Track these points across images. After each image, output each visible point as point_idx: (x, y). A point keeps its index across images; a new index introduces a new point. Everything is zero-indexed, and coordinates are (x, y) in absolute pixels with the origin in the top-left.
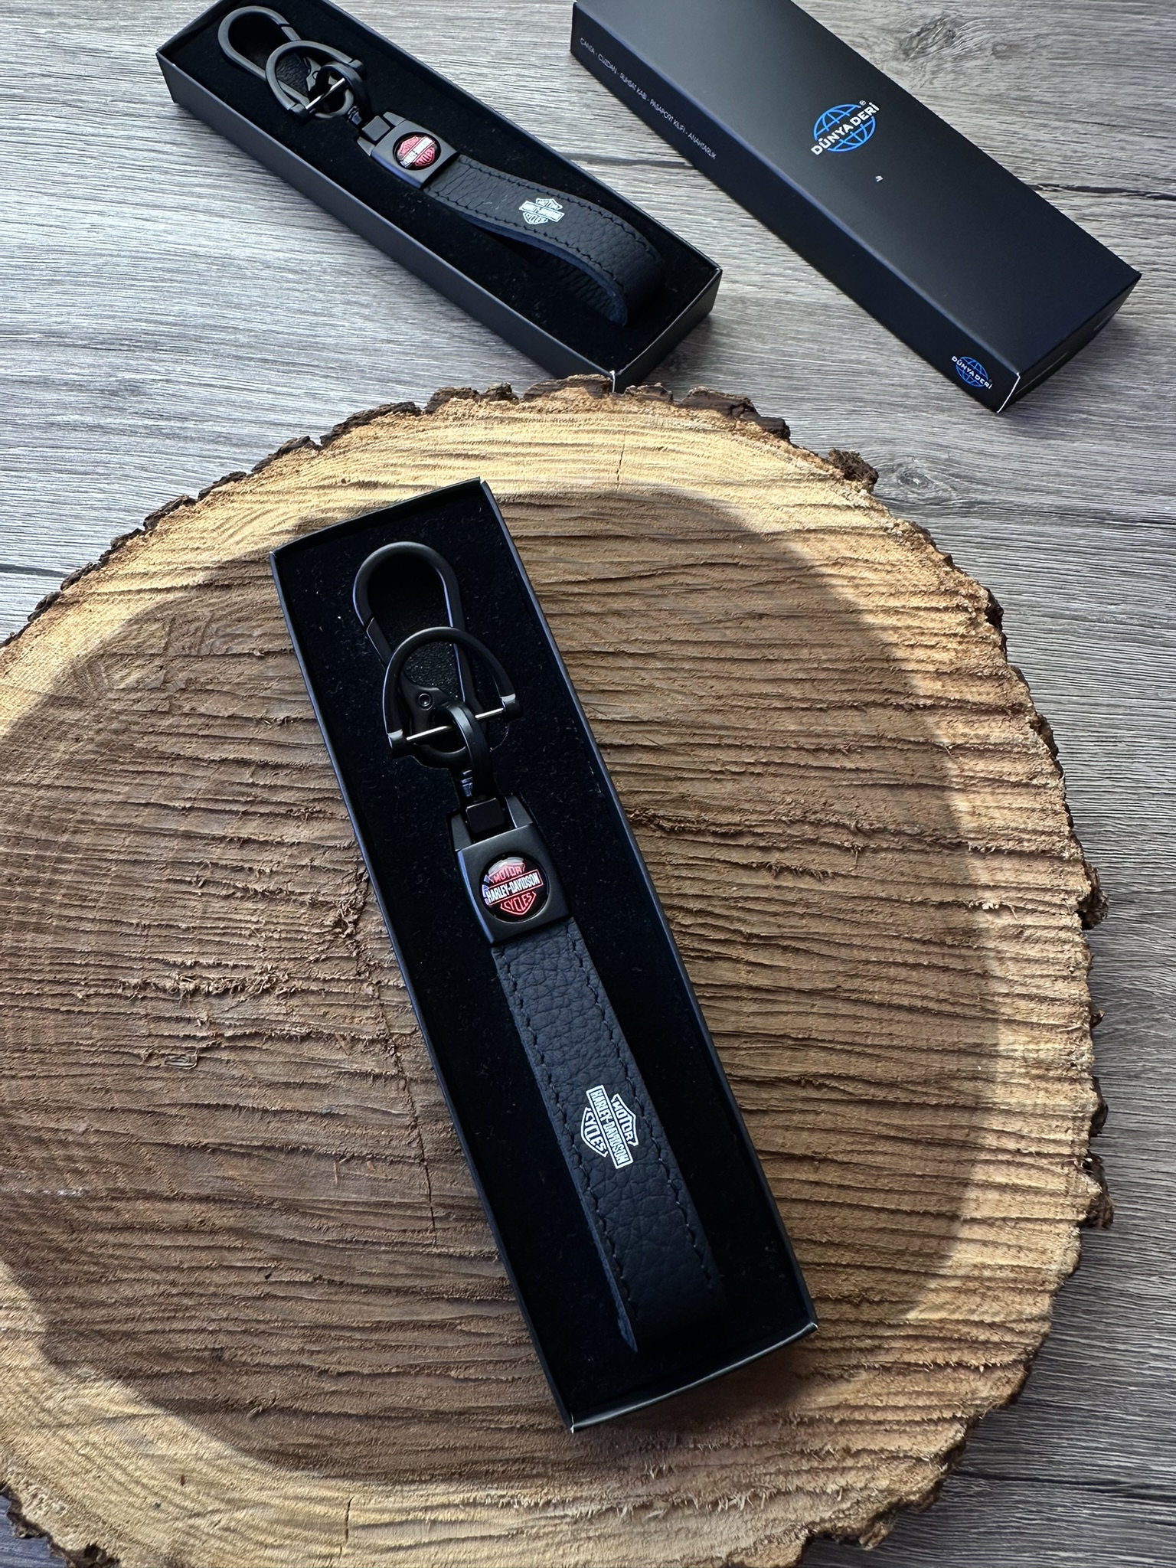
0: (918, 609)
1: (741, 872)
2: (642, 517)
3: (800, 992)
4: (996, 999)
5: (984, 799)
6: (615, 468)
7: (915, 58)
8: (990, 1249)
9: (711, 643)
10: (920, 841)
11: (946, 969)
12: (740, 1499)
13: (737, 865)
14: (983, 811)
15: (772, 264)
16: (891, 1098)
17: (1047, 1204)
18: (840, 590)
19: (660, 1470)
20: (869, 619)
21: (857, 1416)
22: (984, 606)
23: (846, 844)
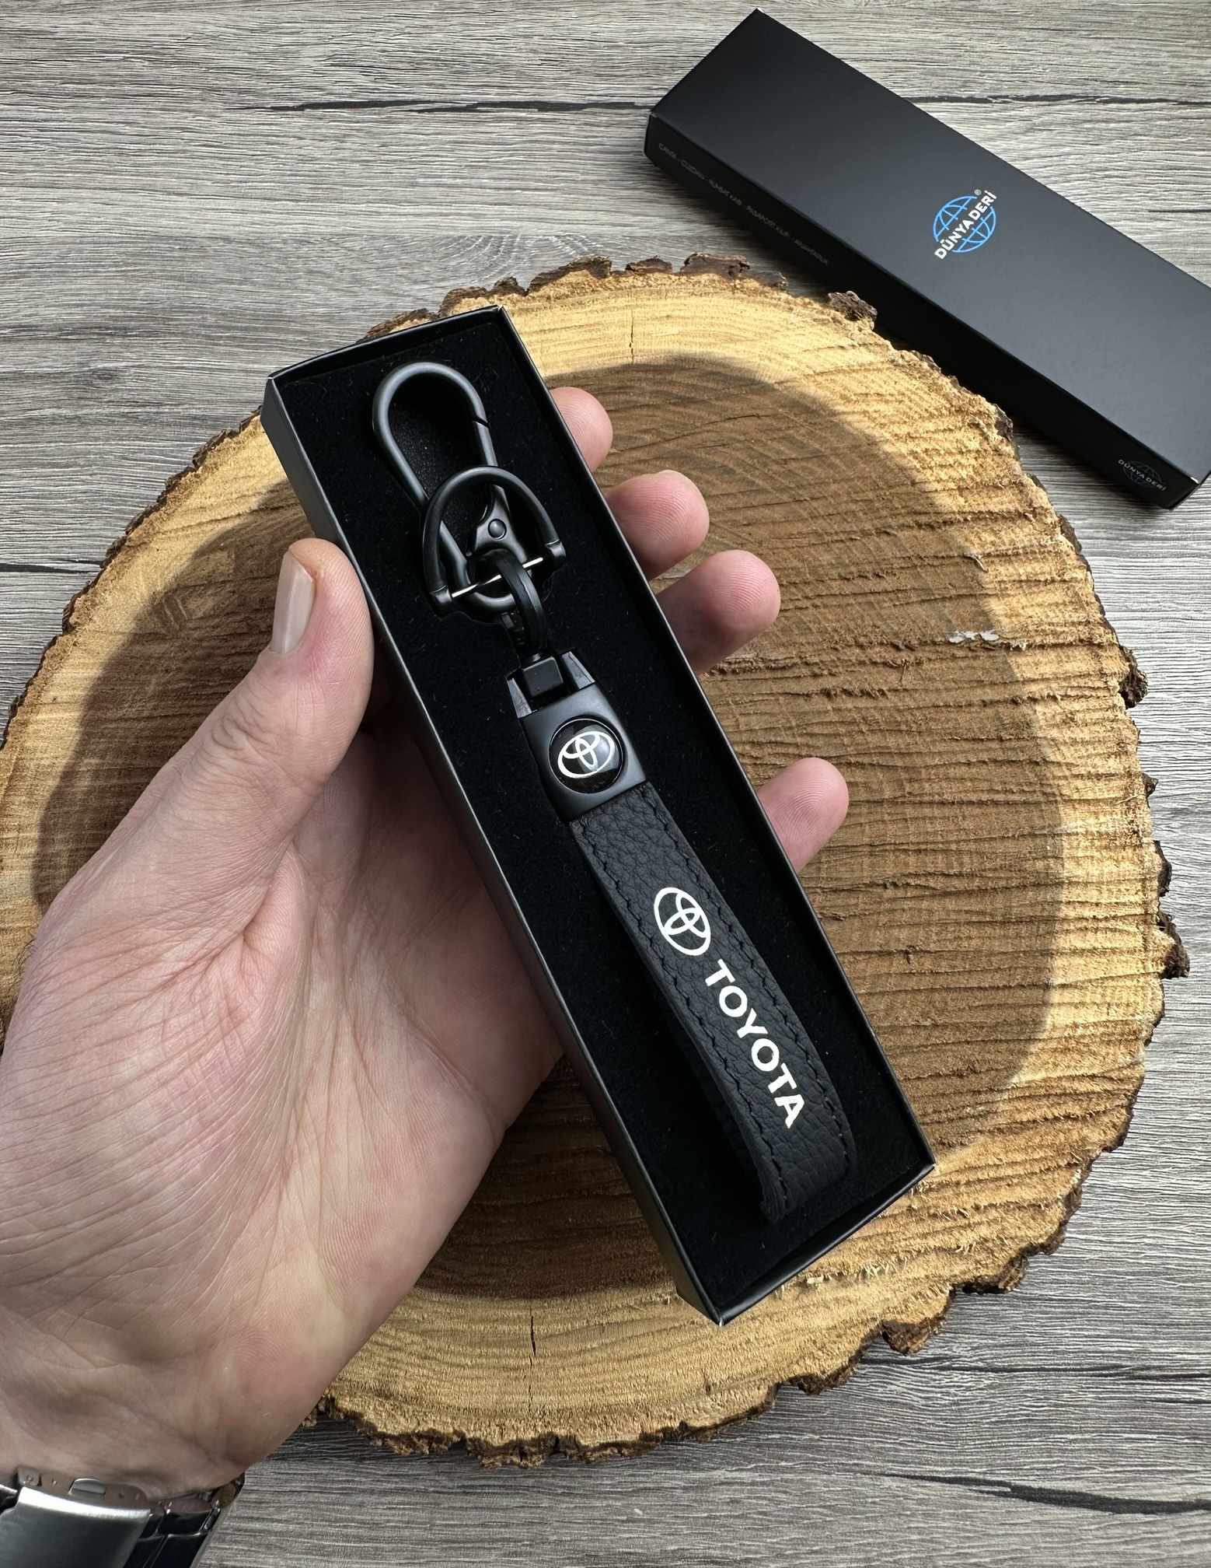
0: (932, 432)
1: (801, 701)
2: (659, 383)
3: (873, 802)
4: (1056, 782)
5: (1019, 600)
6: (627, 342)
8: (1083, 1011)
9: (742, 492)
10: (964, 649)
11: (1005, 762)
12: (885, 1263)
13: (798, 695)
14: (1021, 611)
16: (971, 886)
17: (1127, 962)
18: (856, 425)
20: (887, 448)
21: (980, 1176)
22: (993, 421)
23: (899, 662)
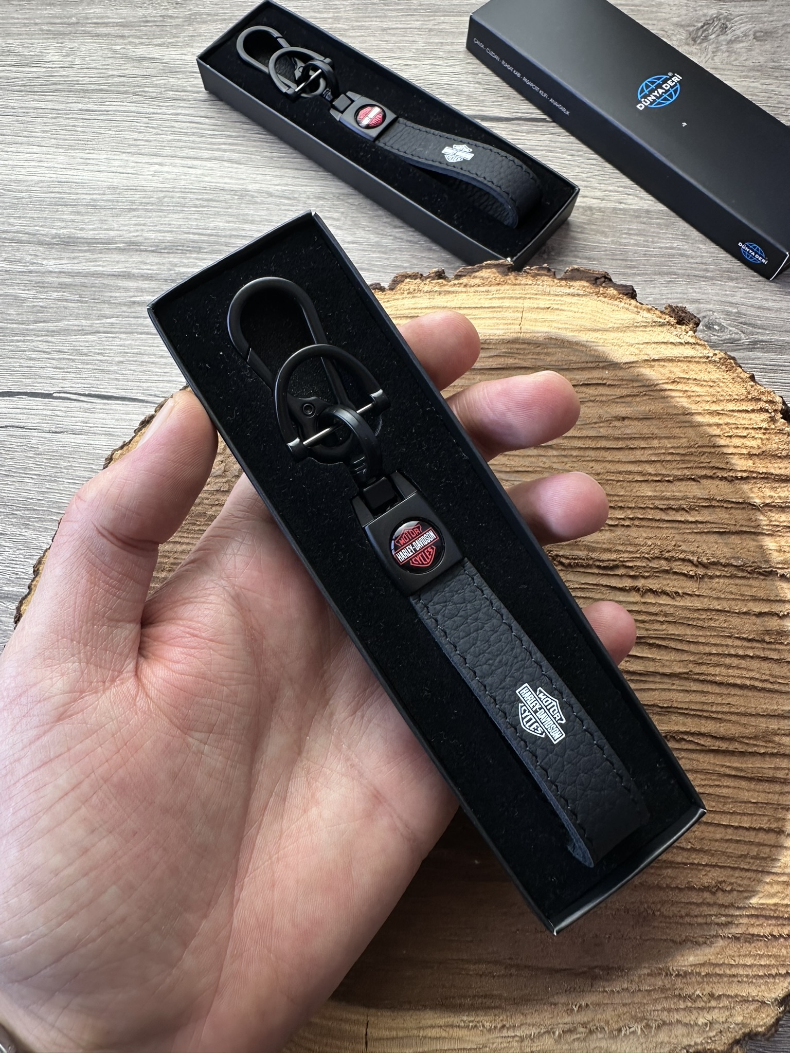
0: (733, 411)
1: (618, 593)
2: (538, 354)
3: (664, 675)
5: (787, 541)
6: (518, 322)
7: (700, 43)
9: (590, 437)
10: (743, 571)
11: (765, 659)
12: (638, 1028)
13: (615, 588)
14: (787, 549)
15: (609, 184)
16: (731, 748)
18: (678, 399)
19: (580, 1006)
20: (699, 419)
21: (717, 971)
22: (780, 408)
23: (691, 573)
